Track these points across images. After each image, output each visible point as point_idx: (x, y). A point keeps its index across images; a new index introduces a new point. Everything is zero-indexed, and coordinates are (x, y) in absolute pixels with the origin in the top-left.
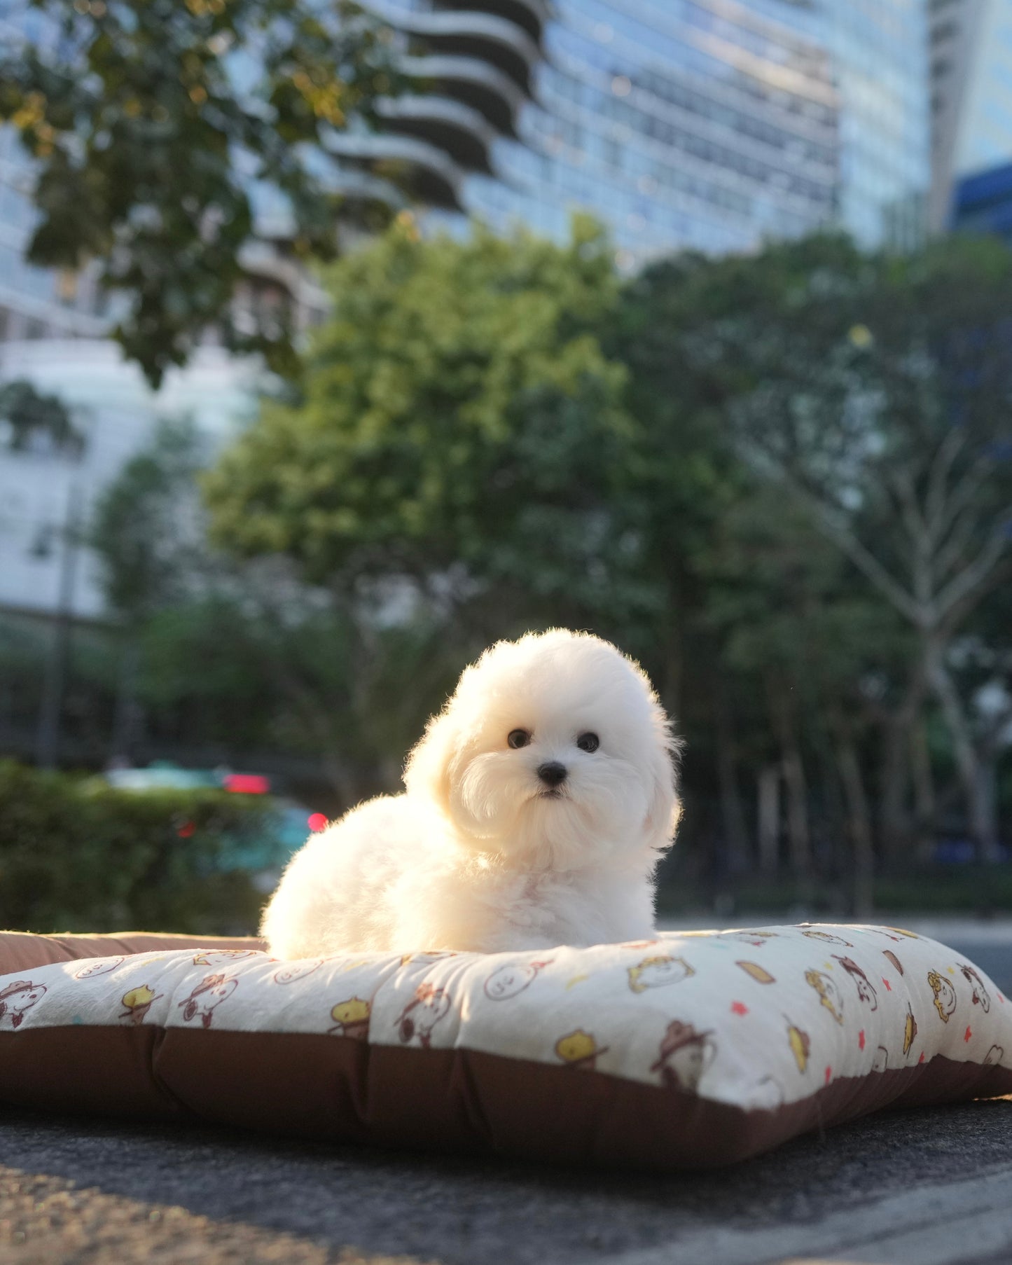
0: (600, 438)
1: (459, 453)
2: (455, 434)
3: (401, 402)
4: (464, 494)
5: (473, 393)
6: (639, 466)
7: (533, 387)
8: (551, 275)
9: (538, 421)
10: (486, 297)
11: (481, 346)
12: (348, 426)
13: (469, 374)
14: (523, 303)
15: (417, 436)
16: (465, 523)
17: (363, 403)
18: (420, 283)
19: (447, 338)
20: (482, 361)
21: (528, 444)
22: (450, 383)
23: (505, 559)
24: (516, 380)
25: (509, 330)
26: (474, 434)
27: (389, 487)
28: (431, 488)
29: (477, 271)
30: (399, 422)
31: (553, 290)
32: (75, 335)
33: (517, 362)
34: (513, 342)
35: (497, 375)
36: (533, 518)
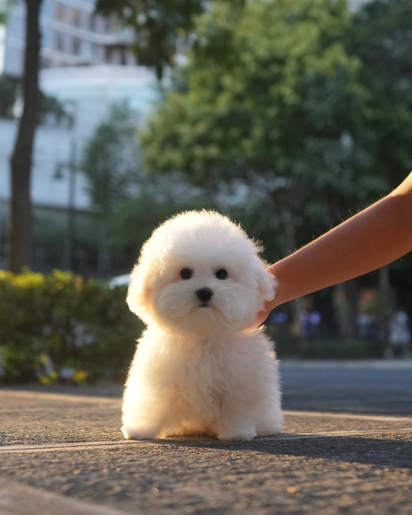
0: (348, 99)
1: (272, 112)
2: (269, 103)
3: (239, 87)
4: (275, 134)
5: (278, 78)
6: (369, 113)
7: (310, 73)
8: (315, 12)
9: (314, 91)
10: (280, 27)
11: (280, 53)
12: (212, 101)
13: (275, 69)
14: (302, 28)
15: (248, 105)
16: (277, 150)
17: (219, 89)
19: (262, 52)
20: (281, 61)
21: (310, 105)
22: (265, 74)
23: (300, 167)
24: (301, 72)
25: (294, 44)
26: (280, 101)
27: (235, 132)
28: (258, 132)
29: (275, 13)
30: (239, 98)
31: (315, 20)
32: (65, 65)
33: (300, 60)
34: (298, 50)
35: (290, 68)
36: (311, 144)
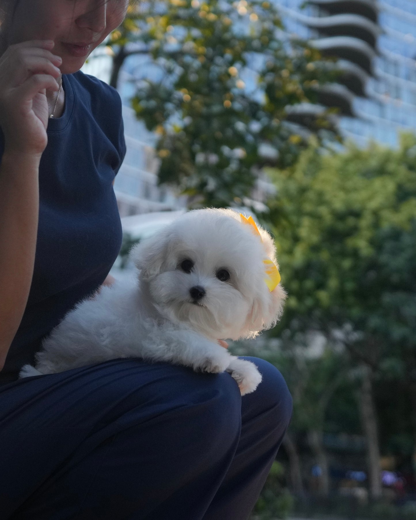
1: (347, 264)
2: (343, 254)
3: (315, 239)
4: (350, 286)
5: (353, 231)
7: (386, 226)
8: (392, 167)
9: (389, 245)
10: (357, 181)
11: (357, 206)
12: (290, 252)
13: (351, 221)
14: (377, 183)
15: (324, 256)
16: (351, 299)
17: (296, 239)
18: (323, 175)
19: (338, 205)
20: (357, 215)
21: (384, 258)
22: (340, 226)
23: (374, 321)
24: (376, 225)
25: (370, 198)
26: (355, 254)
27: (309, 284)
28: (333, 283)
29: (352, 167)
30: (315, 249)
31: (391, 174)
32: (151, 211)
33: (376, 213)
34: (373, 204)
35: (365, 222)
36: (387, 298)
